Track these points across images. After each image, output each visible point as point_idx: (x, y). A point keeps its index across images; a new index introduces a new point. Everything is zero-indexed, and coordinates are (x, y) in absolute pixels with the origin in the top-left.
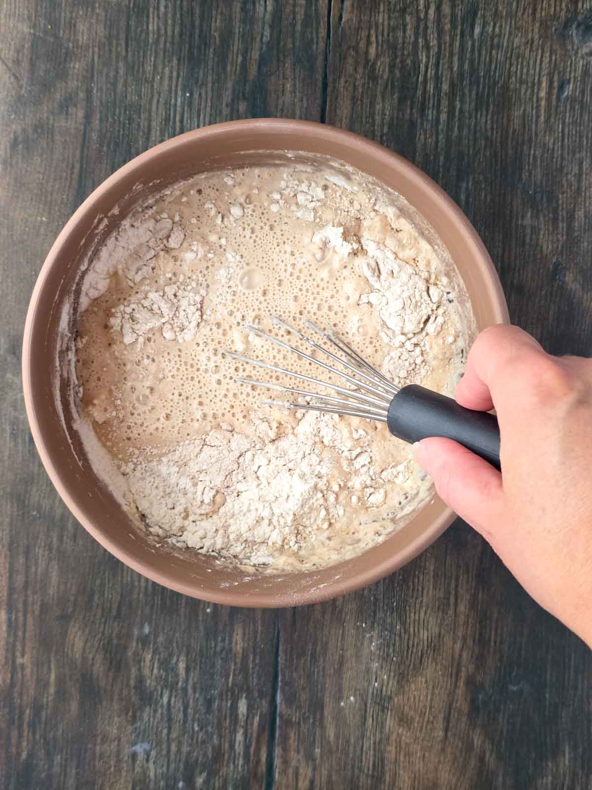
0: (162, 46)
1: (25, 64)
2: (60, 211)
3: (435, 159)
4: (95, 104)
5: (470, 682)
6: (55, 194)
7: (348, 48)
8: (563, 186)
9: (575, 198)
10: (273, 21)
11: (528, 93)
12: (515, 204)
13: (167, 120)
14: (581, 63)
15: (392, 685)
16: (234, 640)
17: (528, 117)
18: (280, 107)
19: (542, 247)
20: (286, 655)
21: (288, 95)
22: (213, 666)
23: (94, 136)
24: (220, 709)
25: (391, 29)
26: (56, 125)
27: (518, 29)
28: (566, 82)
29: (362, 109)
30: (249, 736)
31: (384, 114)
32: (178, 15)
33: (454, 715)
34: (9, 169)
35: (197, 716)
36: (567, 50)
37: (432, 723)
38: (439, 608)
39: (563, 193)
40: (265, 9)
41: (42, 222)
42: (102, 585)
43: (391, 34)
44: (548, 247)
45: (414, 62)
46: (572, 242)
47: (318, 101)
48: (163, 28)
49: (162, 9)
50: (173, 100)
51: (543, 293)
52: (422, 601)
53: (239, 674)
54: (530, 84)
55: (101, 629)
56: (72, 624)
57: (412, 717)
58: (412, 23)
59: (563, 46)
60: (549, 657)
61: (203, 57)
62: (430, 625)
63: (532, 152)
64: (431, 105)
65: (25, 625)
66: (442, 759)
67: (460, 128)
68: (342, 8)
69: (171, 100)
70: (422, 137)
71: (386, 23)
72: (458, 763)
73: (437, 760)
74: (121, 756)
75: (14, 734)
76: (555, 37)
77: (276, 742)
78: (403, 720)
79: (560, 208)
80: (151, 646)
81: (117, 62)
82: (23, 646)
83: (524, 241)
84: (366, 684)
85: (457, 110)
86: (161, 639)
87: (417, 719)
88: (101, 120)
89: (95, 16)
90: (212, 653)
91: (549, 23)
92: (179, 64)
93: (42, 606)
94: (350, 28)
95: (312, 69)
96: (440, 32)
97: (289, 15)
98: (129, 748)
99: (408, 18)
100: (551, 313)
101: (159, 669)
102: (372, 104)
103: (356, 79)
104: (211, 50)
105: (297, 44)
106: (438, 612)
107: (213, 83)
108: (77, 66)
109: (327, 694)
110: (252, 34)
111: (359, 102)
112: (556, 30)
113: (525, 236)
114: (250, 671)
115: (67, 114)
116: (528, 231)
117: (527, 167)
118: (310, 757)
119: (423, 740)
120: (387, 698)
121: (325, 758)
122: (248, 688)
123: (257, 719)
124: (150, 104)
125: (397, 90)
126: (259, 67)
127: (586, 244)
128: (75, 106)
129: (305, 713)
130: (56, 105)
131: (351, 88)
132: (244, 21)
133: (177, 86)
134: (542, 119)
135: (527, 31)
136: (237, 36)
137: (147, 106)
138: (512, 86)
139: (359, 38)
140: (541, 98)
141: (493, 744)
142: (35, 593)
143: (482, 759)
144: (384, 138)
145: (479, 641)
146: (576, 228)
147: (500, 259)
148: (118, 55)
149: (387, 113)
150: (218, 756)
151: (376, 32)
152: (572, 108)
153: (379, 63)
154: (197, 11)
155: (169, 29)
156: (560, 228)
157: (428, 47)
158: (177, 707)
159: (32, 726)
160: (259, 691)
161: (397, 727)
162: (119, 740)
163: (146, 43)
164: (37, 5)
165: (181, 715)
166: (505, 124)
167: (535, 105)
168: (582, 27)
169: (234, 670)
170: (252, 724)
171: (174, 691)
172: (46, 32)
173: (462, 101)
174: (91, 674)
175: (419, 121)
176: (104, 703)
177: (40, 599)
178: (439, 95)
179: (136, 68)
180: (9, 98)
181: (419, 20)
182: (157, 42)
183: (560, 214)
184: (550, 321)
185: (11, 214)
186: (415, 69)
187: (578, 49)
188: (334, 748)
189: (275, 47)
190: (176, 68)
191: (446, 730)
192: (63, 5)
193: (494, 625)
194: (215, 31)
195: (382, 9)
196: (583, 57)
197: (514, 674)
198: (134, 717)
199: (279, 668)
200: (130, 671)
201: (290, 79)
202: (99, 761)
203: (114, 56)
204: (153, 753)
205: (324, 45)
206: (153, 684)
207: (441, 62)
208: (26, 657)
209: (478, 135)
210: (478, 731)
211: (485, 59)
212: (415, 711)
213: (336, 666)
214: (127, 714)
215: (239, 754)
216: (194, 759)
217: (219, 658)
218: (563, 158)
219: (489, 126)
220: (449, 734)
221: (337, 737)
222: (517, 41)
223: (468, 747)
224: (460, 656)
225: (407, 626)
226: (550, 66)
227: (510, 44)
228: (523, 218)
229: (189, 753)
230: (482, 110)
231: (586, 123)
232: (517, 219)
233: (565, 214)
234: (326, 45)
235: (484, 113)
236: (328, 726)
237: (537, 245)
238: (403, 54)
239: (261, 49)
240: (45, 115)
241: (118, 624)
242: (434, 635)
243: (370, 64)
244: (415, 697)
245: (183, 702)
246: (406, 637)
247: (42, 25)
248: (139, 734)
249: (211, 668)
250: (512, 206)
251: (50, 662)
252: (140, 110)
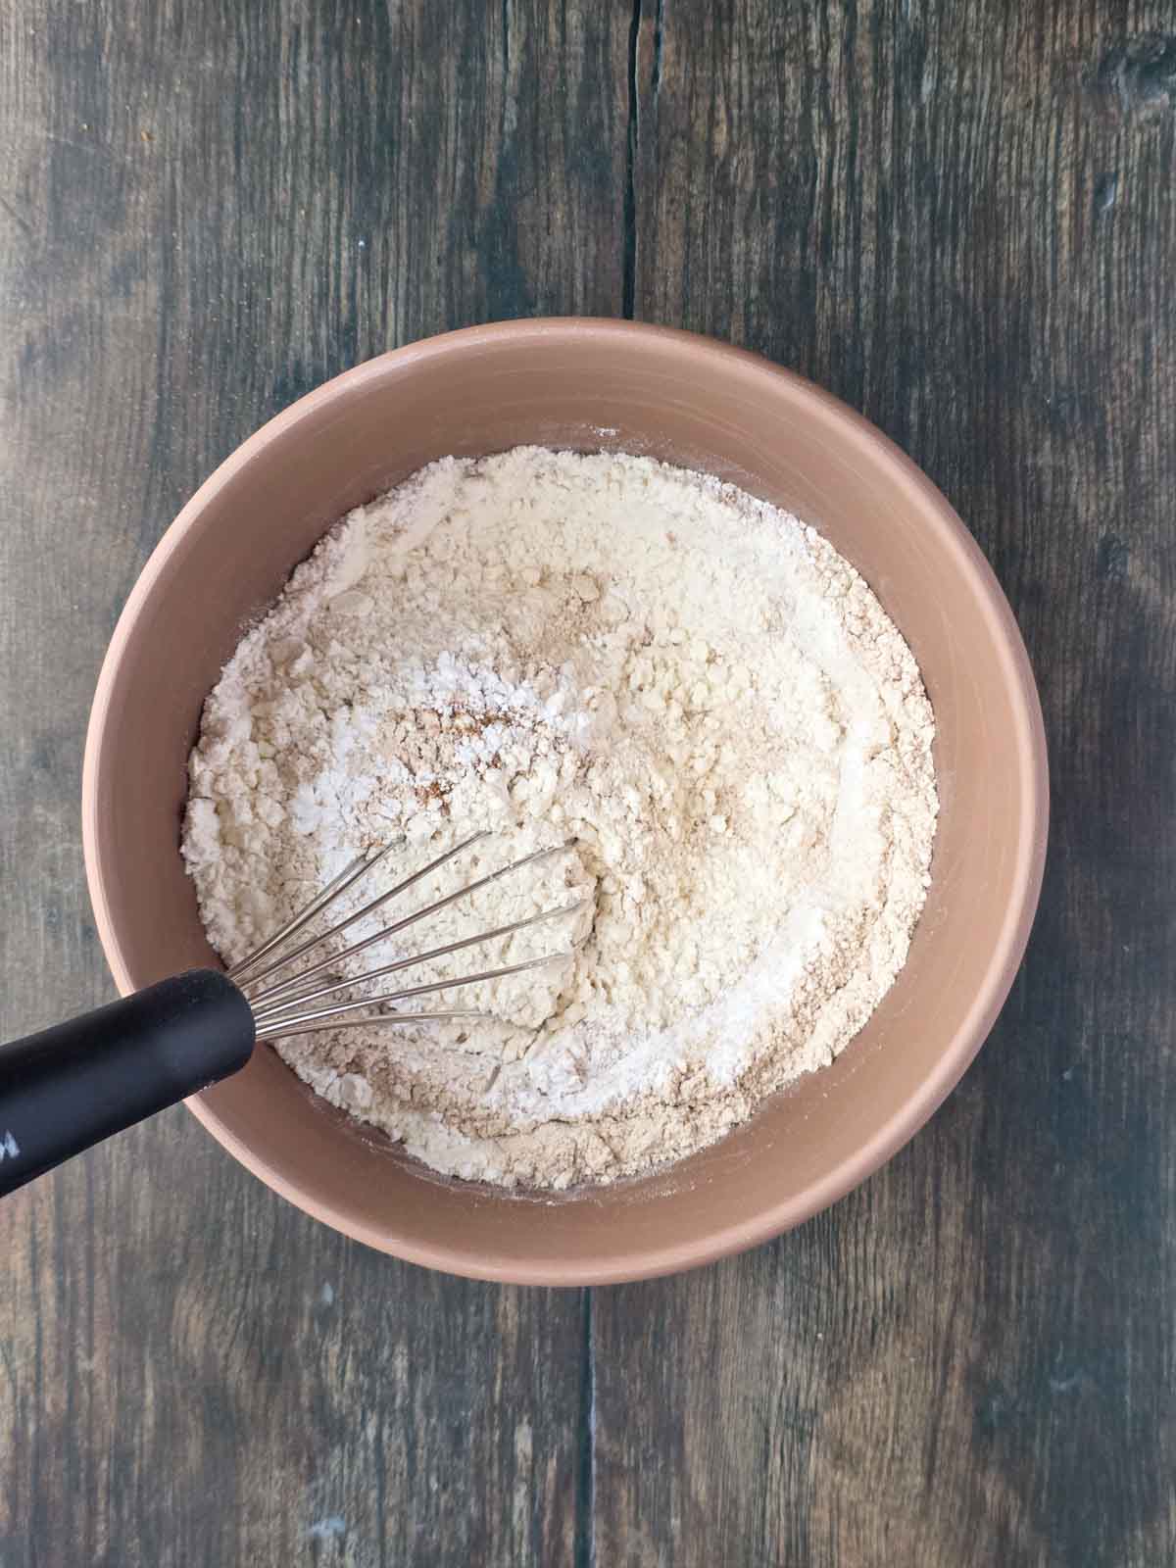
0: (305, 152)
1: (42, 201)
2: (122, 482)
3: (854, 343)
4: (180, 271)
5: (973, 1376)
6: (111, 452)
7: (673, 136)
8: (1112, 385)
9: (1138, 409)
10: (522, 91)
11: (1035, 204)
12: (1017, 424)
13: (323, 295)
14: (1138, 140)
15: (818, 1387)
16: (502, 1308)
17: (1038, 250)
18: (544, 258)
19: (1076, 509)
20: (604, 1337)
21: (558, 233)
22: (462, 1363)
23: (183, 335)
24: (479, 1447)
25: (755, 94)
26: (109, 317)
27: (1010, 79)
28: (1109, 179)
29: (705, 255)
30: (539, 1496)
31: (749, 262)
32: (335, 88)
33: (944, 1444)
34: (19, 406)
35: (435, 1461)
36: (1107, 115)
37: (901, 1459)
38: (904, 1230)
39: (1114, 400)
40: (506, 68)
41: (87, 507)
42: (238, 1211)
43: (757, 104)
44: (1088, 509)
45: (803, 156)
46: (1136, 496)
47: (619, 244)
48: (308, 115)
49: (304, 79)
50: (333, 258)
51: (1083, 599)
52: (868, 1221)
53: (514, 1376)
54: (1037, 188)
55: (239, 1299)
56: (183, 1289)
57: (859, 1449)
58: (796, 81)
59: (1102, 110)
60: (1129, 1323)
61: (388, 169)
62: (887, 1267)
63: (1048, 320)
64: (841, 239)
65: (90, 1295)
66: (924, 1530)
67: (902, 281)
68: (657, 57)
69: (328, 256)
70: (828, 303)
71: (745, 82)
72: (956, 1537)
73: (913, 1533)
74: (290, 1546)
75: (80, 1509)
76: (1083, 91)
77: (593, 1506)
78: (842, 1456)
79: (1110, 429)
80: (339, 1326)
81: (220, 187)
82: (90, 1338)
83: (1040, 499)
84: (765, 1388)
85: (895, 245)
86: (356, 1314)
87: (870, 1454)
88: (194, 303)
89: (172, 101)
90: (459, 1338)
91: (1070, 63)
92: (341, 184)
93: (122, 1257)
94: (674, 94)
95: (602, 181)
96: (854, 94)
97: (553, 77)
98: (304, 1529)
99: (789, 70)
100: (1101, 637)
101: (356, 1372)
102: (726, 243)
103: (691, 195)
104: (403, 154)
105: (572, 132)
106: (903, 1240)
107: (410, 217)
108: (142, 201)
109: (689, 1410)
110: (482, 118)
111: (699, 241)
112: (1084, 77)
113: (1040, 490)
114: (536, 1369)
115: (128, 292)
116: (1048, 477)
117: (1039, 352)
118: (661, 1535)
119: (884, 1494)
120: (808, 1415)
121: (690, 1535)
122: (533, 1403)
123: (553, 1464)
124: (289, 266)
125: (772, 214)
126: (499, 181)
127: (1164, 498)
128: (143, 277)
129: (646, 1450)
130: (105, 278)
131: (682, 214)
132: (464, 93)
133: (338, 229)
134: (1065, 254)
135: (1026, 81)
136: (452, 124)
137: (284, 270)
138: (1001, 193)
139: (693, 113)
140: (1062, 214)
141: (1023, 1499)
142: (107, 1232)
143: (1003, 1530)
144: (753, 308)
145: (987, 1296)
146: (1143, 468)
147: (993, 536)
148: (221, 172)
149: (756, 258)
150: (480, 1538)
151: (727, 98)
152: (1125, 230)
153: (735, 162)
154: (372, 79)
155: (319, 116)
156: (1111, 470)
157: (830, 125)
158: (394, 1447)
159: (115, 1493)
160: (554, 1407)
161: (830, 1472)
162: (285, 1515)
163: (276, 145)
164: (59, 83)
165: (403, 1462)
166: (991, 268)
167: (1049, 229)
168: (1137, 69)
169: (505, 1369)
170: (544, 1475)
171: (386, 1415)
172: (79, 136)
173: (903, 228)
174: (225, 1388)
175: (820, 271)
176: (252, 1443)
177: (117, 1244)
178: (857, 218)
179: (258, 196)
180: (15, 269)
181: (810, 71)
182: (296, 143)
183: (1111, 440)
184: (1100, 655)
185: (29, 495)
186: (807, 169)
187: (1130, 113)
188: (708, 1515)
189: (530, 140)
190: (335, 193)
191: (929, 1475)
192: (110, 81)
193: (1014, 1261)
194: (409, 116)
195: (735, 57)
196: (1140, 128)
197: (1059, 1359)
198: (312, 1466)
199: (592, 1362)
200: (298, 1378)
201: (560, 205)
202: (247, 1558)
203: (213, 177)
204: (352, 1537)
205: (624, 131)
206: (347, 1402)
207: (858, 152)
208: (97, 1357)
209: (939, 291)
210: (992, 1473)
211: (946, 141)
212: (866, 1437)
213: (705, 1355)
214: (298, 1462)
215: (521, 1534)
216: (431, 1547)
217: (474, 1345)
218: (1109, 332)
219: (959, 275)
220: (935, 1482)
221: (713, 1493)
222: (1007, 101)
223: (976, 1506)
224: (951, 1325)
225: (842, 1269)
226: (1076, 149)
227: (994, 110)
228: (1035, 452)
229: (421, 1536)
230: (943, 243)
231: (1153, 259)
232: (1024, 457)
233: (1119, 441)
234: (629, 130)
235: (949, 249)
236: (694, 1475)
237: (1066, 505)
238: (781, 142)
239: (501, 147)
240: (86, 299)
241: (273, 1287)
242: (896, 1285)
243: (717, 164)
244: (863, 1411)
245: (406, 1435)
246: (842, 1293)
247: (71, 124)
248: (323, 1500)
249: (457, 1366)
250: (1013, 431)
251: (142, 1367)
252: (269, 279)
